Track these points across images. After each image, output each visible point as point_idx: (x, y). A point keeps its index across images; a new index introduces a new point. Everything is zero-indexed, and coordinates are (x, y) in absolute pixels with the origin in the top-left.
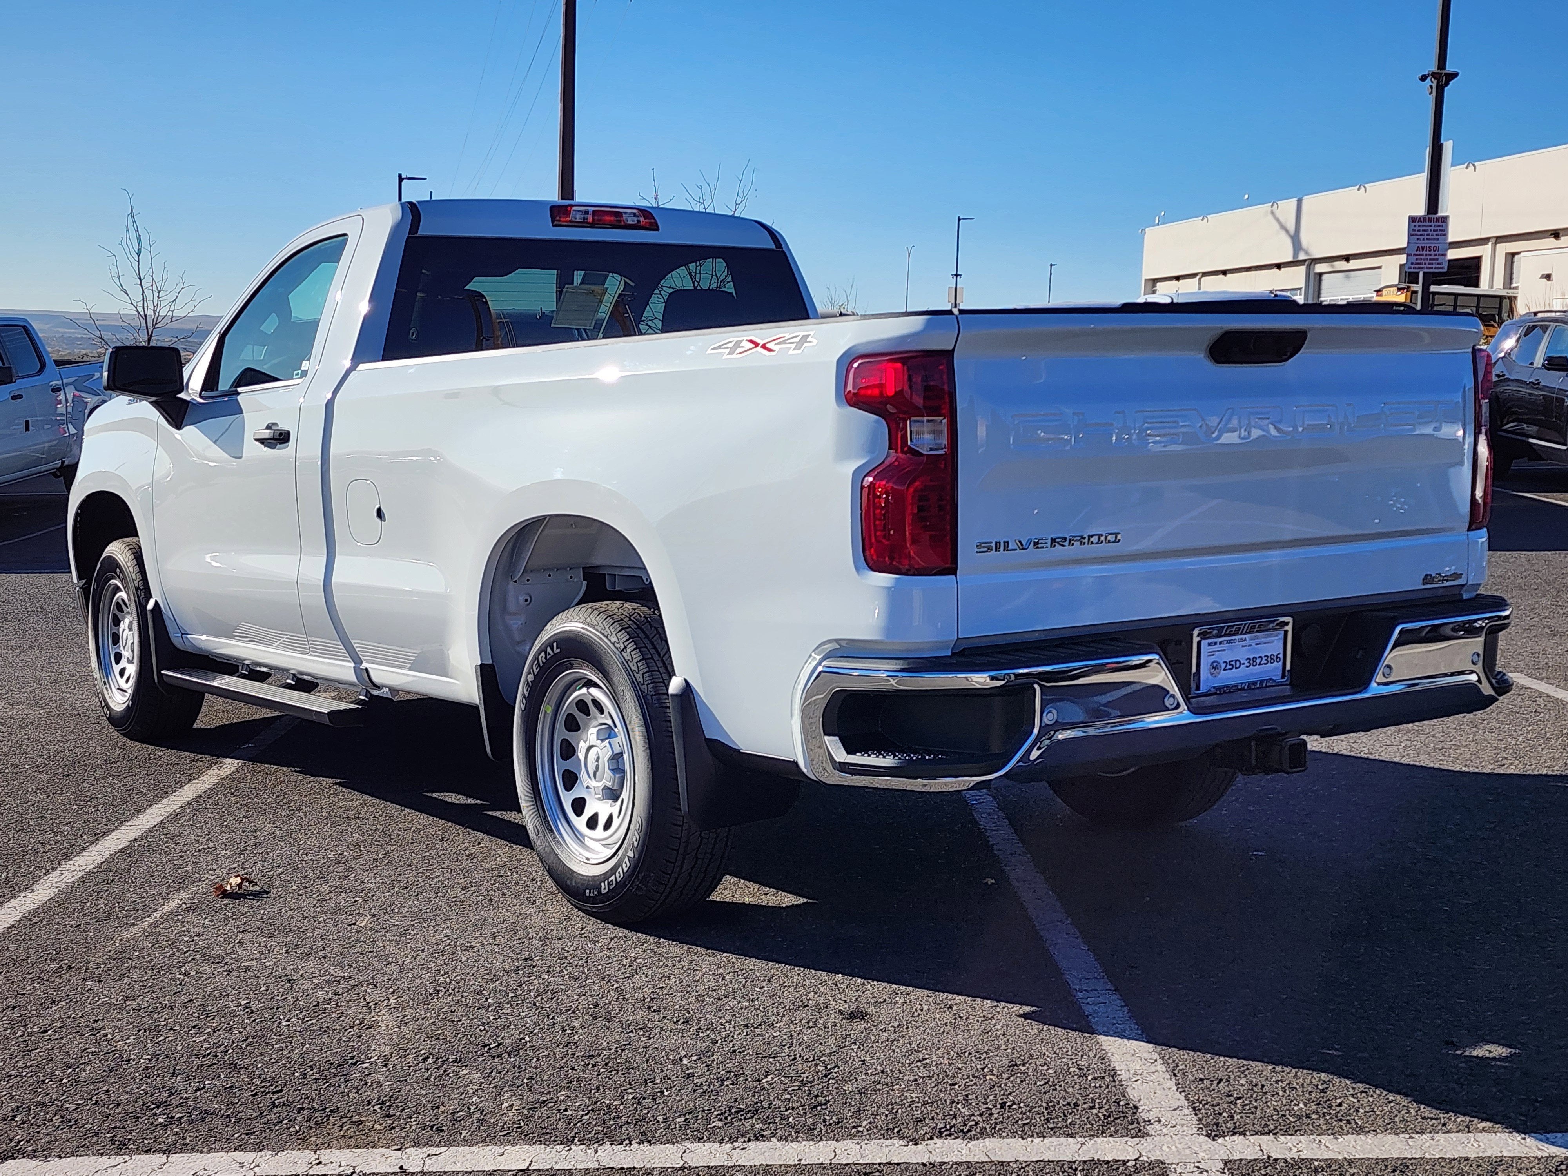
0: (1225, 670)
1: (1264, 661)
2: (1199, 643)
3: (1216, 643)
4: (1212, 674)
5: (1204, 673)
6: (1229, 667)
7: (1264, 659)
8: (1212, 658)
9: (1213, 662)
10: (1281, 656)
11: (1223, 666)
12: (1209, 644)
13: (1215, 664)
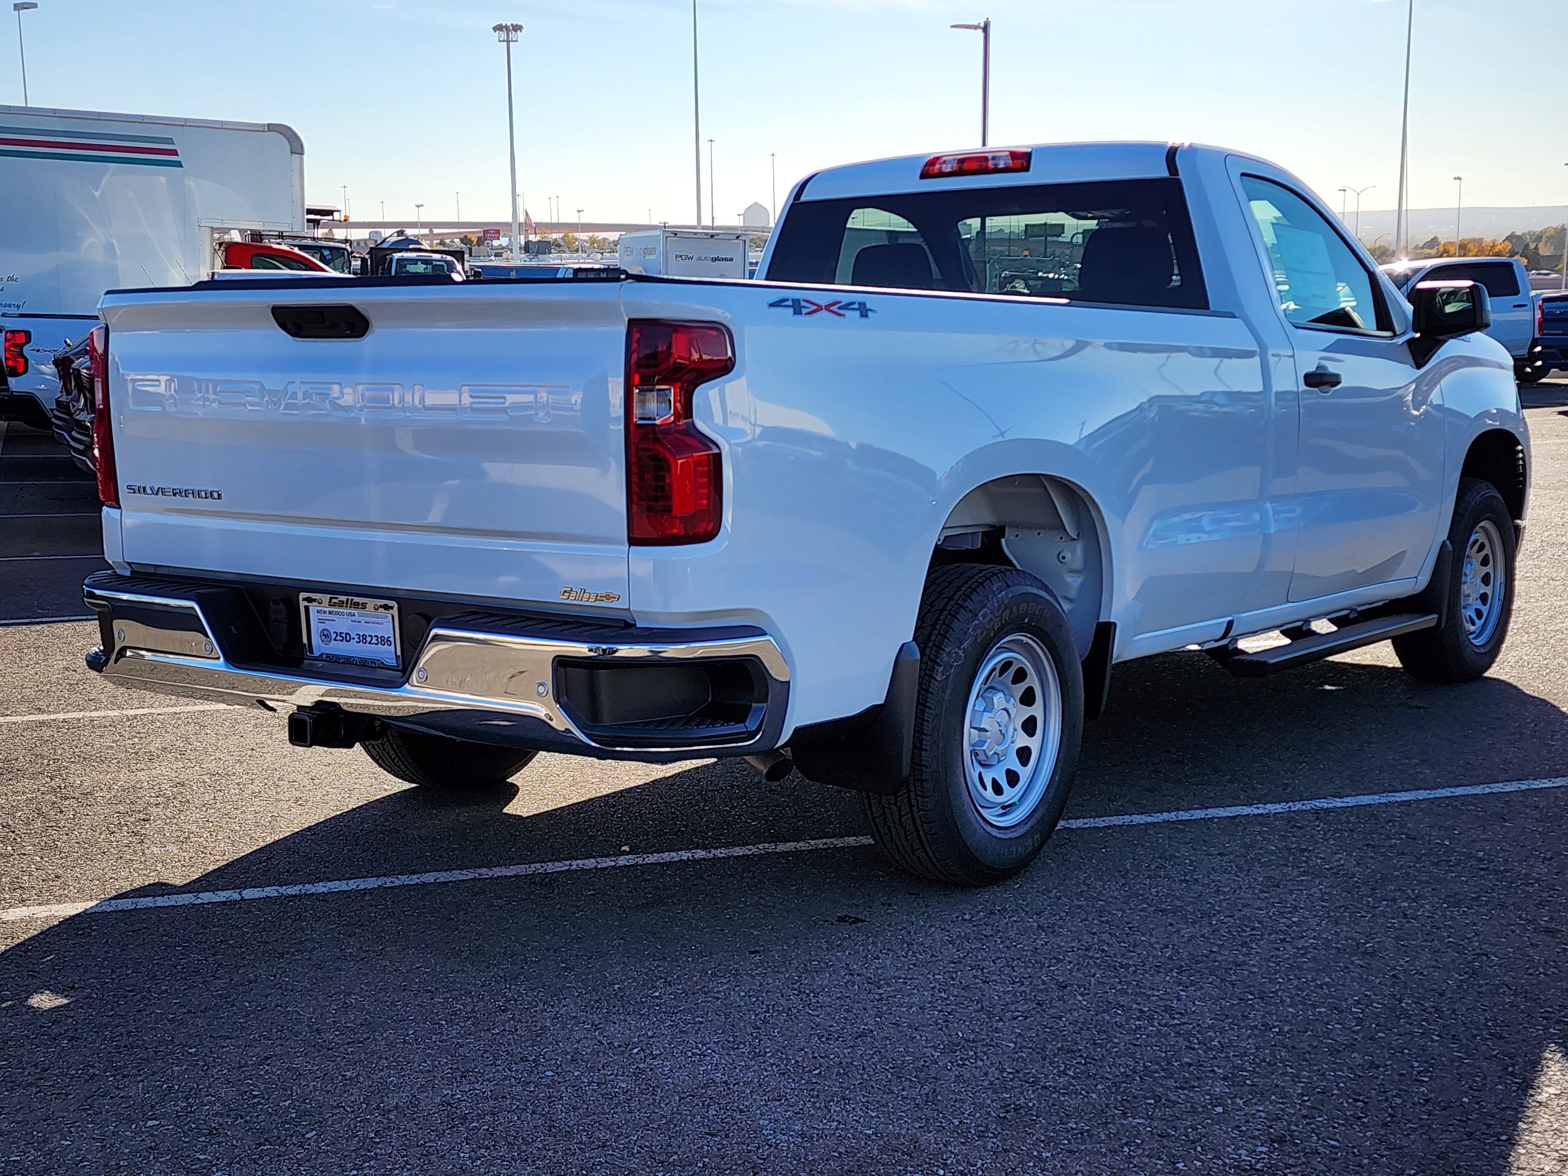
0: (335, 640)
1: (374, 641)
2: (307, 609)
3: (325, 612)
4: (323, 641)
5: (316, 640)
6: (338, 638)
7: (374, 639)
8: (323, 626)
9: (324, 630)
10: (392, 639)
11: (334, 636)
12: (318, 612)
13: (326, 632)
